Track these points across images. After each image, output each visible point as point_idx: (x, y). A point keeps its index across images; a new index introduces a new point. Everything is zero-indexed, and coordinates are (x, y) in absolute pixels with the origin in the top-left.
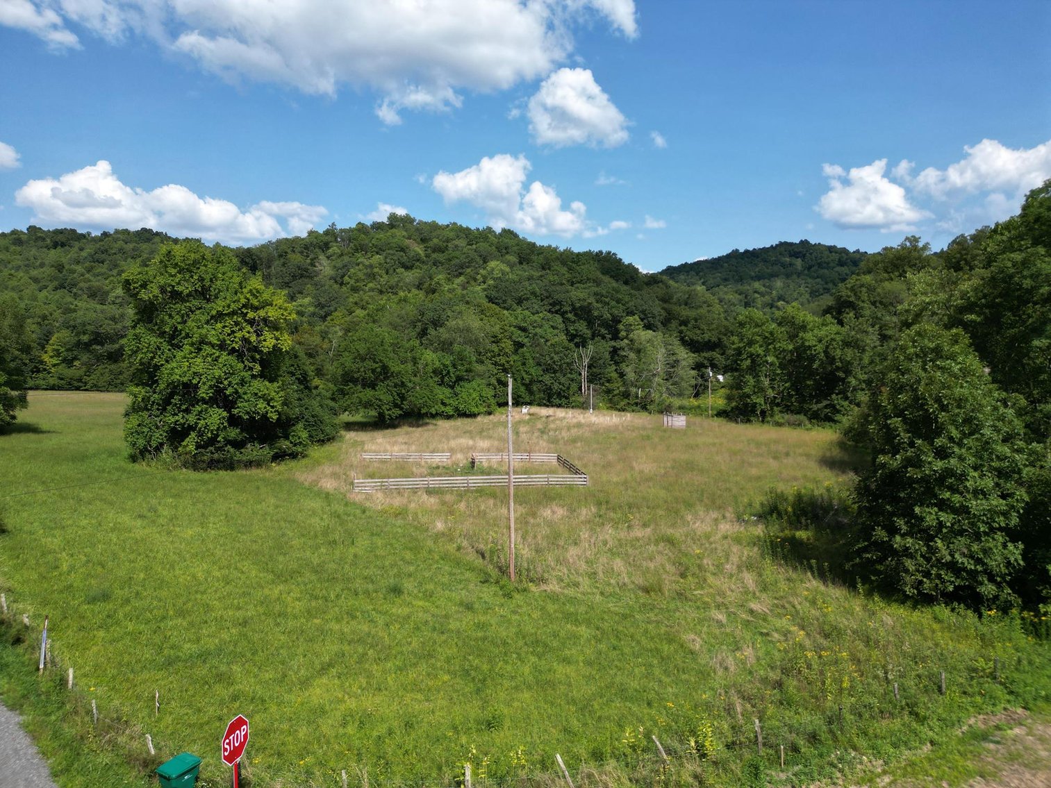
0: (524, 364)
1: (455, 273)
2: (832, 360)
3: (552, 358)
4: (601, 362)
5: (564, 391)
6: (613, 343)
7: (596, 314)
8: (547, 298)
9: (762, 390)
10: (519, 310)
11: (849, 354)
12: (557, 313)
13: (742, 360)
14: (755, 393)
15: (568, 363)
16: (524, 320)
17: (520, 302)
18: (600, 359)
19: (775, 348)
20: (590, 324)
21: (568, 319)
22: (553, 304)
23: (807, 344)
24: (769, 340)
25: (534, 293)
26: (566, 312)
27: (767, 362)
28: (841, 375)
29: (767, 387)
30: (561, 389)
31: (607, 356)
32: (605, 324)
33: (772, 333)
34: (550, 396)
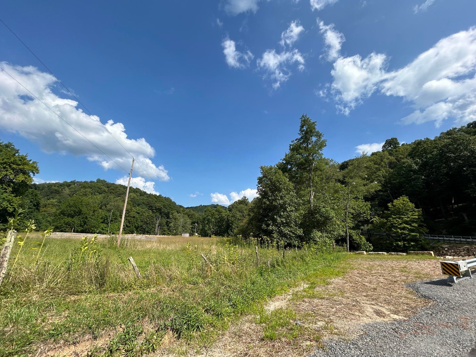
0: (137, 221)
1: (117, 196)
2: (228, 220)
3: (147, 220)
4: (163, 225)
5: (149, 231)
6: (167, 220)
7: (163, 211)
8: (148, 205)
9: (210, 229)
10: (138, 207)
11: (233, 219)
12: (150, 210)
13: (205, 221)
14: (208, 230)
15: (152, 222)
16: (139, 210)
17: (138, 205)
18: (162, 224)
19: (214, 217)
20: (161, 214)
21: (154, 212)
22: (149, 207)
23: (223, 216)
24: (213, 215)
25: (144, 203)
26: (153, 209)
27: (212, 221)
28: (231, 225)
29: (212, 227)
30: (148, 230)
31: (165, 223)
32: (166, 214)
33: (214, 213)
34: (144, 232)
